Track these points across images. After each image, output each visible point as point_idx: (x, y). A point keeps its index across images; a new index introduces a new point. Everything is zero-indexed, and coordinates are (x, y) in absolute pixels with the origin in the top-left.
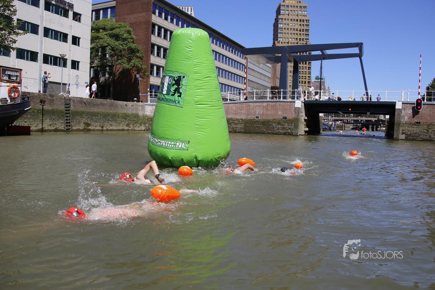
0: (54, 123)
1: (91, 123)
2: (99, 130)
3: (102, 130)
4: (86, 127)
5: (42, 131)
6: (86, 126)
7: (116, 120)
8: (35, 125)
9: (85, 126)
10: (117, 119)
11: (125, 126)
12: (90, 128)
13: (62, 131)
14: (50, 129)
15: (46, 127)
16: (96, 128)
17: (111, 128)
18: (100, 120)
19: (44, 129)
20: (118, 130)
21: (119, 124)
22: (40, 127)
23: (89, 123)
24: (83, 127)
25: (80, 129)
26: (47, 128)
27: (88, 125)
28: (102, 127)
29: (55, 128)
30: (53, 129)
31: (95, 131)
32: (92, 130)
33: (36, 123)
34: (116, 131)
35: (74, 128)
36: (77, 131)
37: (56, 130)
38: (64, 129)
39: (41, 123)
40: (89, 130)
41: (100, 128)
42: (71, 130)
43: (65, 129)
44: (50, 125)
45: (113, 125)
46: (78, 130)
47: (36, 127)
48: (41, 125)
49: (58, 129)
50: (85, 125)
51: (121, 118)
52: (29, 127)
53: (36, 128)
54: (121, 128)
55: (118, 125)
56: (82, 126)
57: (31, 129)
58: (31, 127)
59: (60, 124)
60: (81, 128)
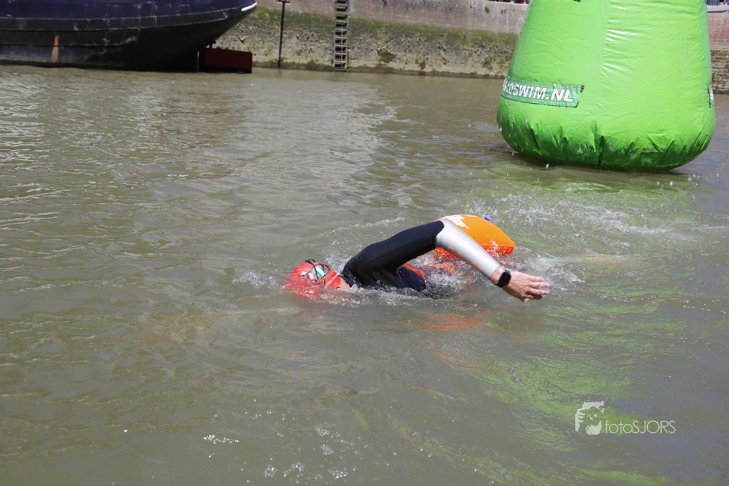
0: (309, 48)
1: (395, 53)
2: (413, 71)
3: (422, 74)
4: (383, 63)
5: (279, 65)
6: (384, 60)
7: (457, 49)
8: (263, 50)
9: (380, 60)
10: (461, 47)
11: (479, 65)
12: (392, 65)
13: (326, 69)
14: (297, 61)
15: (290, 57)
16: (408, 68)
17: (444, 68)
18: (419, 45)
19: (285, 61)
20: (462, 75)
21: (466, 58)
22: (275, 56)
23: (392, 53)
24: (376, 62)
25: (368, 67)
26: (290, 61)
27: (387, 56)
28: (423, 65)
29: (310, 60)
30: (305, 61)
31: (403, 74)
32: (397, 70)
33: (267, 45)
34: (457, 77)
35: (355, 64)
36: (361, 72)
37: (312, 67)
38: (329, 64)
39: (278, 45)
40: (390, 71)
41: (417, 68)
42: (346, 67)
43: (334, 66)
44: (299, 53)
45: (448, 62)
46: (363, 69)
47: (266, 55)
48: (277, 51)
49: (317, 63)
50: (380, 57)
51: (471, 44)
52: (249, 55)
53: (267, 59)
54: (468, 70)
55: (461, 63)
56: (372, 61)
57: (254, 59)
58: (255, 55)
59: (322, 52)
60: (371, 65)
